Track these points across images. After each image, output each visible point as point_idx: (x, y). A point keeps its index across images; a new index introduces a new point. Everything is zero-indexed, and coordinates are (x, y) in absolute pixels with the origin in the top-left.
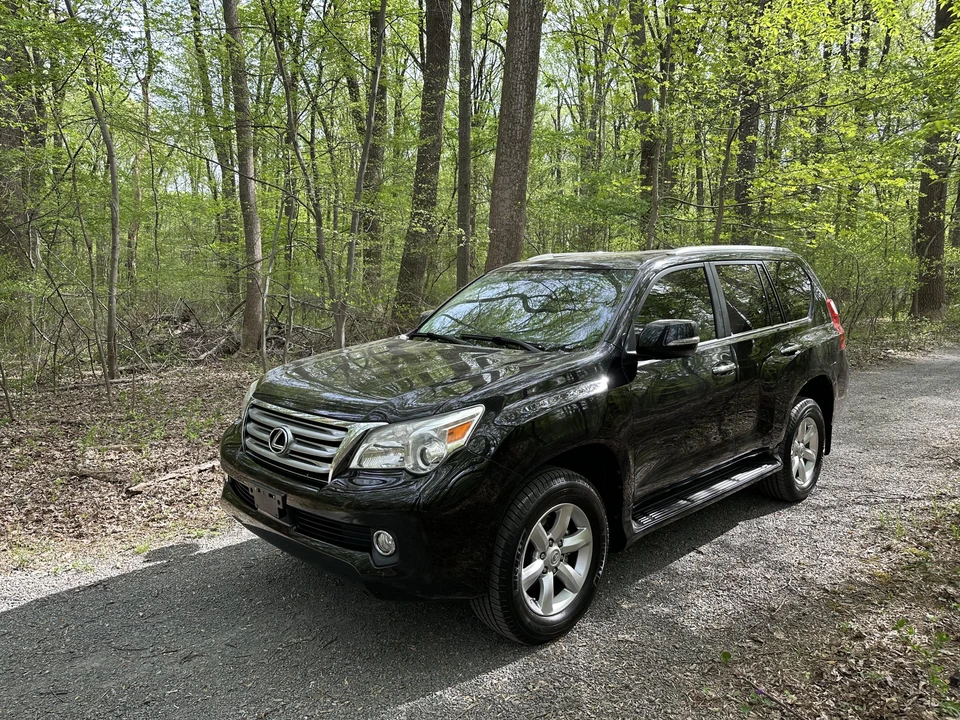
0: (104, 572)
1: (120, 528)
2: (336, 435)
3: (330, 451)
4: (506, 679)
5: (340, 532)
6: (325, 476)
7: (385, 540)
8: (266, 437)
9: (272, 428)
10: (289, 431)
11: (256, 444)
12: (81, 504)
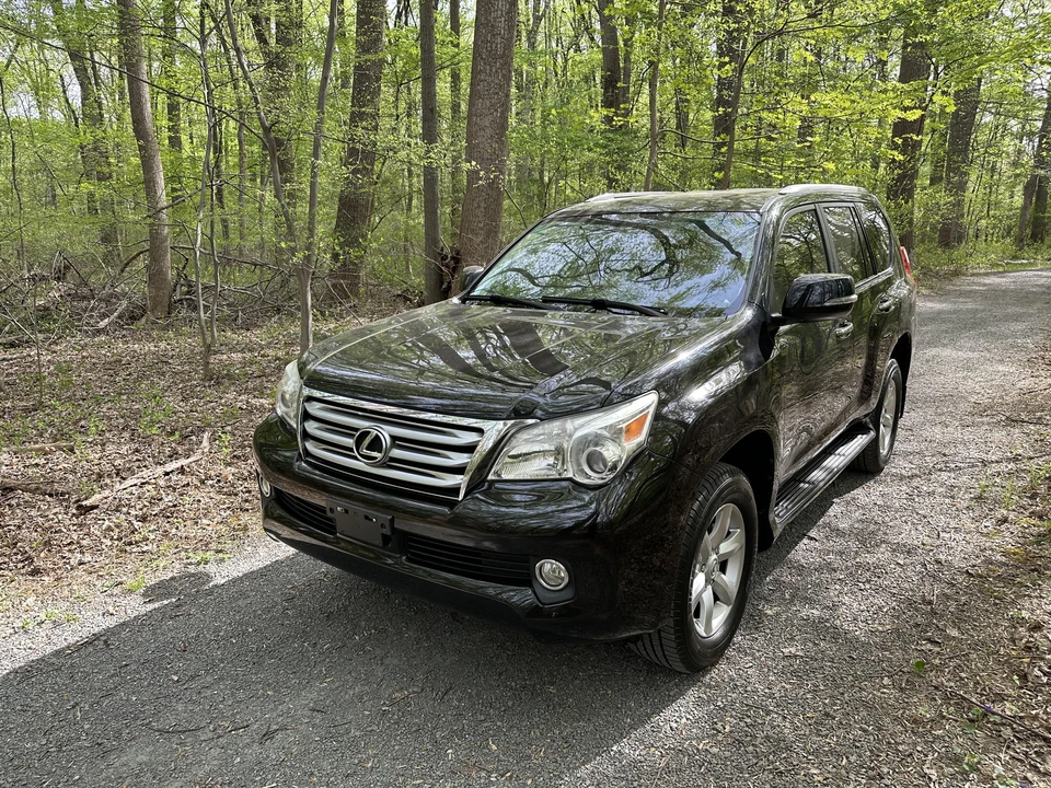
0: (94, 622)
1: (88, 558)
2: (466, 438)
3: (458, 459)
4: (684, 720)
5: (480, 562)
6: (455, 490)
7: (552, 571)
8: (350, 442)
9: (356, 430)
10: (386, 432)
11: (324, 449)
12: (19, 527)
